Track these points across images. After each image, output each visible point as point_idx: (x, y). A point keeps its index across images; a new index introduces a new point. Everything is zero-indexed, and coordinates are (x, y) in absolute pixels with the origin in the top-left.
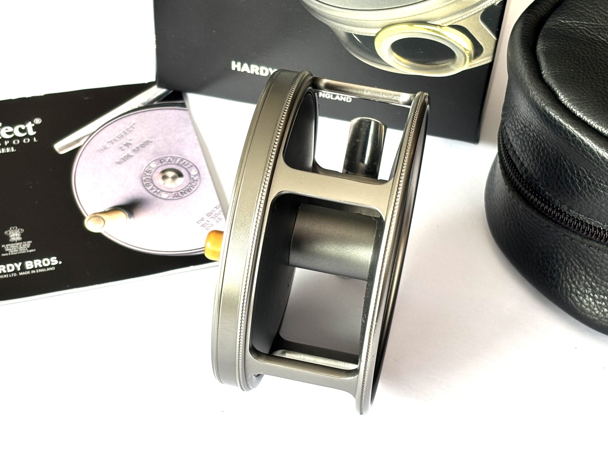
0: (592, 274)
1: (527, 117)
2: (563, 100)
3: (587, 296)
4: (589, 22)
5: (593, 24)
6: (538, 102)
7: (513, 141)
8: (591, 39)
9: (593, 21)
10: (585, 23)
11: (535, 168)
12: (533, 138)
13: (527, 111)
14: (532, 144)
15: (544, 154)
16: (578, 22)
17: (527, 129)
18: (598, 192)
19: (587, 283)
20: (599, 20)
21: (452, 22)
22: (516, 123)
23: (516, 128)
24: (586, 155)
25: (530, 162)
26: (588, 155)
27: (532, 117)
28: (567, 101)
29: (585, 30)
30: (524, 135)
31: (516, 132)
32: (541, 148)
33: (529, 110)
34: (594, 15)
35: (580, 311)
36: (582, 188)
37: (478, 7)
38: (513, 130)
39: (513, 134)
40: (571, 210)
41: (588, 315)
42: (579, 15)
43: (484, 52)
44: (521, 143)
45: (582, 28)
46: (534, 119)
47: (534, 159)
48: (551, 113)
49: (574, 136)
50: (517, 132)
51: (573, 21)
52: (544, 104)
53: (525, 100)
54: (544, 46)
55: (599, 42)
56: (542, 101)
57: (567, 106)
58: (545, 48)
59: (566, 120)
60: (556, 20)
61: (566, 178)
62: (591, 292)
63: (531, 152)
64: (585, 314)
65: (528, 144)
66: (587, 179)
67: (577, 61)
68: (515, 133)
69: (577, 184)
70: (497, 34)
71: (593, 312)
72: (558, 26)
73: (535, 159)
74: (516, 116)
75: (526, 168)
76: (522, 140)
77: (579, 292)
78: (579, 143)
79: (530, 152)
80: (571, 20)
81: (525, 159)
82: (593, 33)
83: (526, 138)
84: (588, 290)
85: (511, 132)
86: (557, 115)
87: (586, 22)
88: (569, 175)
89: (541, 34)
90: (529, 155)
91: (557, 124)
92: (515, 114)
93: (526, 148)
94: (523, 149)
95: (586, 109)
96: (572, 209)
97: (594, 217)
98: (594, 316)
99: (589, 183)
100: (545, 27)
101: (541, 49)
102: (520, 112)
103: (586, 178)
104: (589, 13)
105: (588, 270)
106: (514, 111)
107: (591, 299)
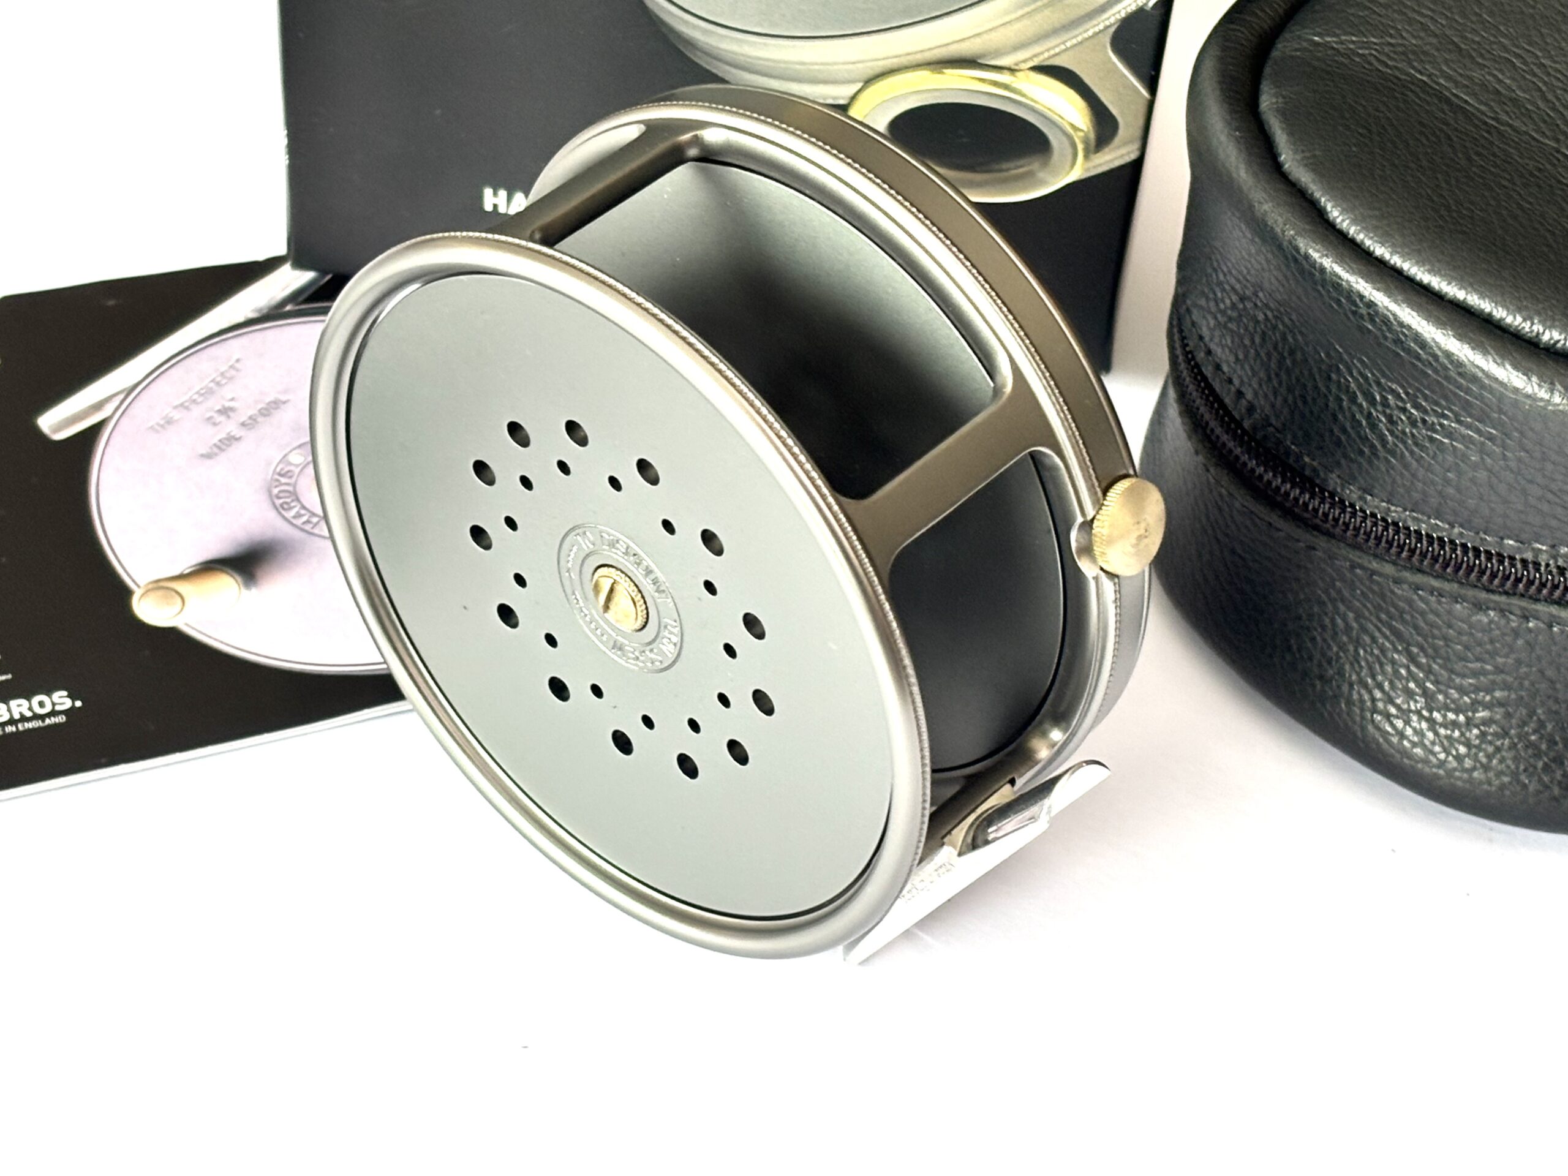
0: (1424, 661)
1: (1249, 273)
2: (1338, 220)
3: (1415, 718)
4: (1382, 37)
5: (1392, 41)
6: (1278, 230)
7: (1211, 340)
8: (1392, 78)
9: (1391, 36)
10: (1373, 40)
11: (1272, 399)
12: (1266, 326)
13: (1250, 255)
14: (1263, 339)
15: (1294, 362)
16: (1354, 39)
17: (1249, 305)
18: (1437, 442)
19: (1412, 685)
20: (1408, 31)
21: (1041, 58)
22: (1219, 295)
23: (1217, 305)
24: (1403, 349)
25: (1260, 385)
26: (1409, 351)
27: (1263, 269)
28: (1347, 221)
29: (1375, 56)
30: (1241, 320)
31: (1219, 316)
32: (1287, 347)
33: (1253, 251)
34: (1392, 21)
35: (1398, 756)
36: (1397, 437)
37: (1105, 16)
38: (1210, 312)
39: (1212, 322)
40: (1369, 498)
41: (1420, 766)
42: (1356, 21)
43: (1121, 131)
44: (1233, 342)
45: (1367, 52)
46: (1266, 275)
47: (1270, 379)
48: (1311, 251)
49: (1371, 304)
50: (1222, 316)
51: (1343, 38)
52: (1292, 232)
53: (1243, 226)
54: (1277, 97)
55: (1413, 84)
56: (1285, 225)
57: (1348, 233)
58: (1280, 100)
59: (1351, 268)
60: (1299, 37)
61: (1354, 416)
62: (1423, 705)
63: (1262, 360)
64: (1412, 763)
65: (1253, 341)
66: (1408, 414)
67: (1364, 127)
68: (1216, 318)
69: (1384, 428)
70: (1152, 83)
71: (1431, 758)
72: (1305, 49)
73: (1273, 376)
74: (1217, 275)
75: (1249, 402)
76: (1235, 332)
77: (1393, 711)
78: (1386, 322)
79: (1258, 362)
80: (1337, 36)
81: (1245, 380)
82: (1395, 64)
83: (1246, 329)
84: (1416, 701)
85: (1204, 317)
86: (1327, 256)
87: (1374, 37)
88: (1361, 406)
89: (1267, 70)
90: (1256, 368)
91: (1328, 278)
92: (1215, 270)
93: (1248, 351)
94: (1241, 356)
95: (1397, 237)
96: (1371, 495)
97: (1427, 509)
98: (1434, 766)
99: (1413, 423)
100: (1275, 54)
101: (1272, 103)
102: (1229, 264)
103: (1404, 410)
104: (1380, 15)
105: (1415, 650)
106: (1212, 265)
107: (1424, 725)
